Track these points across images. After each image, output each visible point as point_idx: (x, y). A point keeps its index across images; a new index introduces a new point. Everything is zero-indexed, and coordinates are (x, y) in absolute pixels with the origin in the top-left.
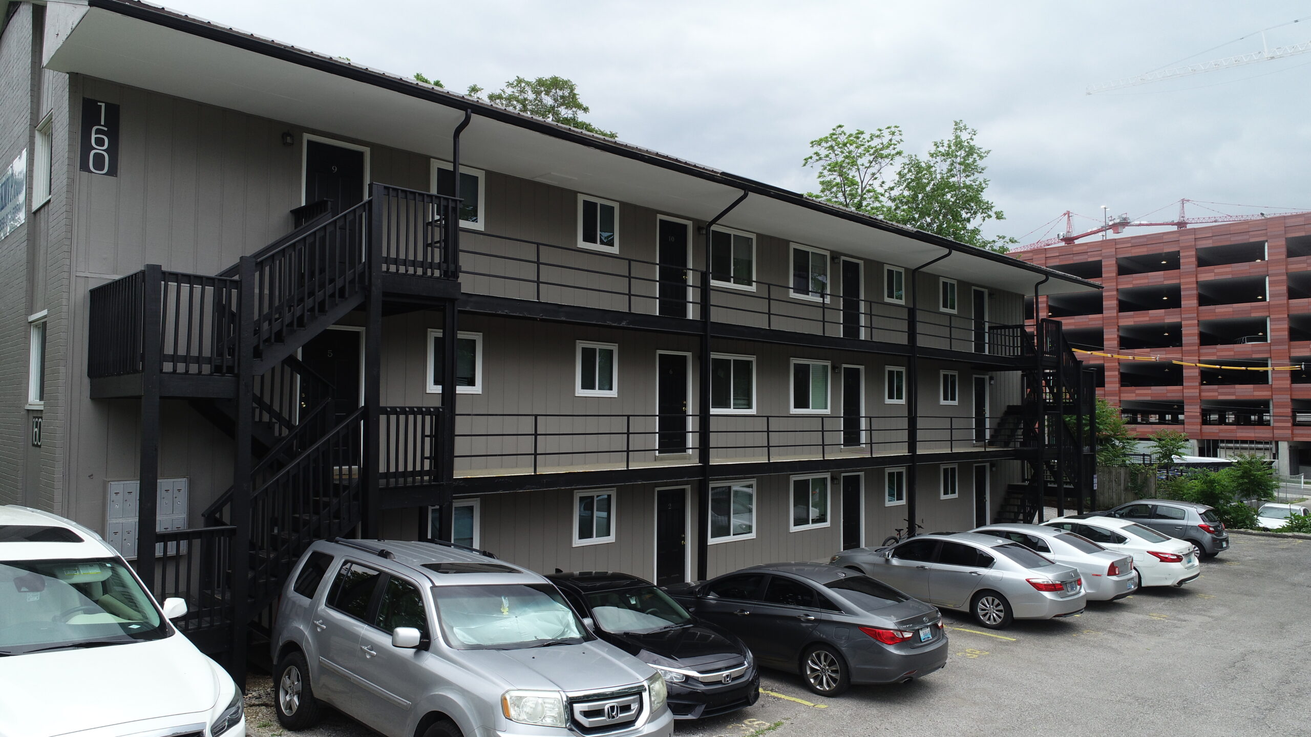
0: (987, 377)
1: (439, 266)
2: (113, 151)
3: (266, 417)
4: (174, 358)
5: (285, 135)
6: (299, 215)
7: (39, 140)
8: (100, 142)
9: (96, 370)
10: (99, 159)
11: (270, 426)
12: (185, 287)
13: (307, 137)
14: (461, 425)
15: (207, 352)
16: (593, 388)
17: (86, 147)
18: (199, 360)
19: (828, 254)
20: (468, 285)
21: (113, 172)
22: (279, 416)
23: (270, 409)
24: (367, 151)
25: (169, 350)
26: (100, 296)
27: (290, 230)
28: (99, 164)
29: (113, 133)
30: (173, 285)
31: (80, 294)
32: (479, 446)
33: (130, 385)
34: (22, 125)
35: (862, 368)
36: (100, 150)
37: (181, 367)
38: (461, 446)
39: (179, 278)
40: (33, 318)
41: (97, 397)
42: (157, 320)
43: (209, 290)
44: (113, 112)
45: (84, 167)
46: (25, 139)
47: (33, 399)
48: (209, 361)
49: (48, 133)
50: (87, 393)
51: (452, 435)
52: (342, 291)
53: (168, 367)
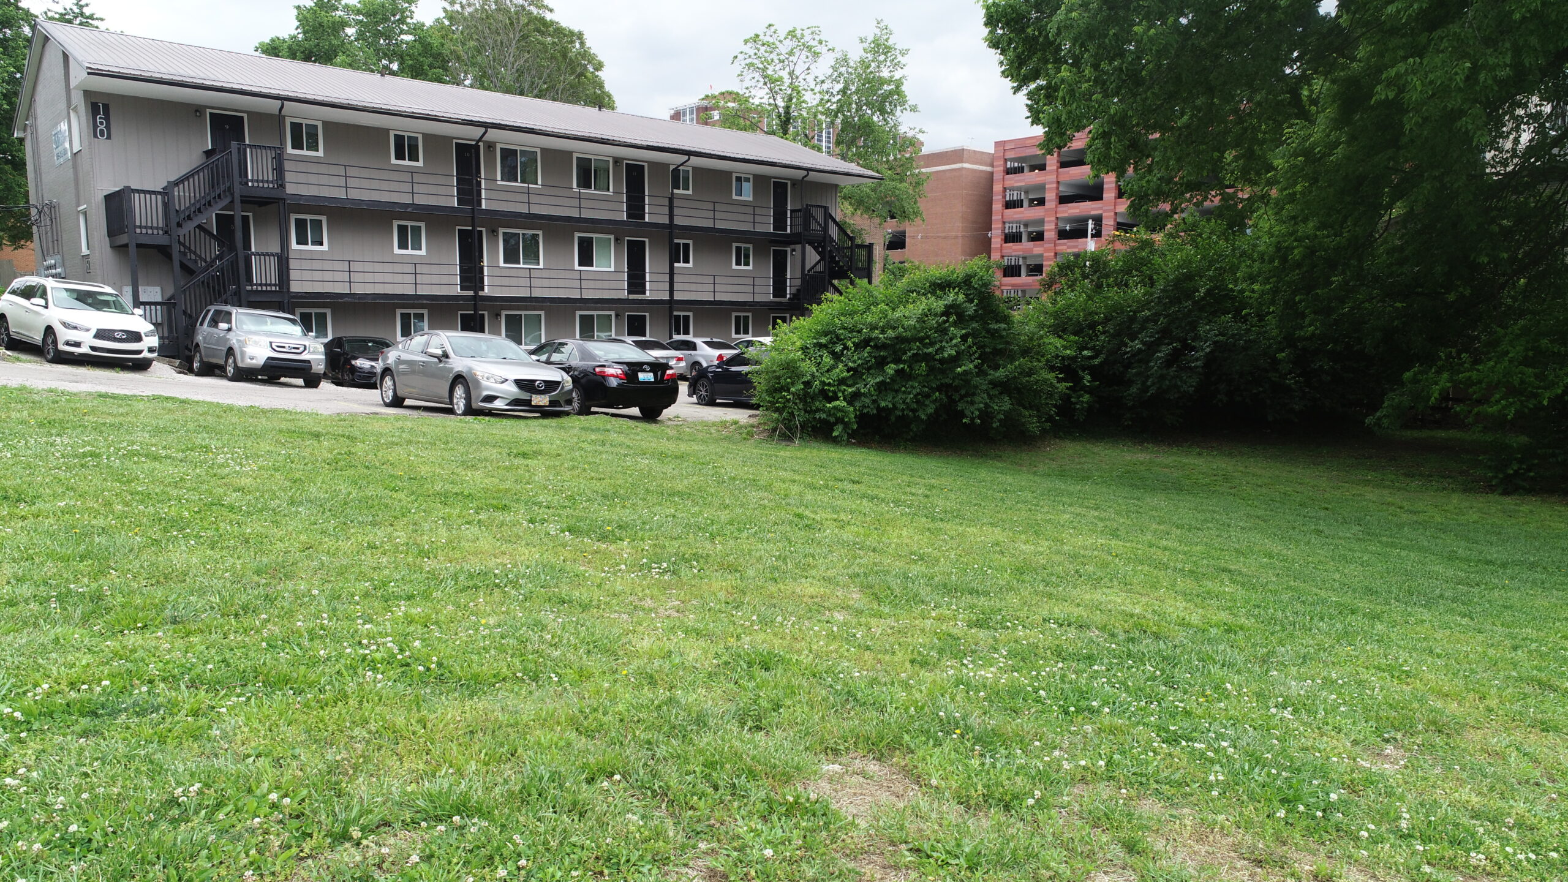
0: (789, 249)
1: (272, 182)
2: (108, 127)
3: (193, 257)
4: (140, 227)
5: (197, 111)
6: (208, 154)
7: (72, 114)
8: (101, 123)
9: (111, 234)
10: (102, 131)
11: (196, 262)
12: (142, 196)
13: (208, 111)
14: (293, 264)
15: (161, 225)
16: (407, 248)
17: (95, 127)
18: (157, 228)
19: (611, 160)
20: (290, 189)
21: (109, 137)
22: (200, 257)
23: (195, 253)
24: (245, 116)
25: (138, 223)
26: (108, 198)
27: (204, 160)
28: (102, 135)
29: (107, 118)
30: (137, 195)
31: (99, 198)
32: (307, 275)
33: (123, 239)
34: (63, 105)
35: (647, 240)
36: (102, 127)
37: (144, 231)
38: (293, 275)
39: (139, 191)
40: (80, 209)
41: (113, 247)
42: (131, 210)
43: (159, 197)
44: (106, 107)
45: (95, 136)
46: (65, 113)
47: (85, 251)
48: (162, 229)
49: (75, 110)
50: (108, 245)
51: (288, 269)
52: (219, 196)
53: (138, 231)
